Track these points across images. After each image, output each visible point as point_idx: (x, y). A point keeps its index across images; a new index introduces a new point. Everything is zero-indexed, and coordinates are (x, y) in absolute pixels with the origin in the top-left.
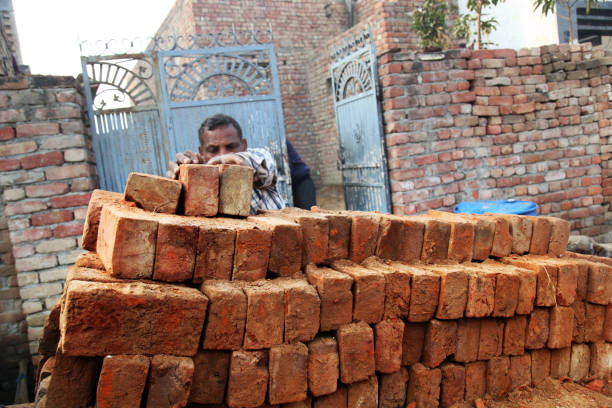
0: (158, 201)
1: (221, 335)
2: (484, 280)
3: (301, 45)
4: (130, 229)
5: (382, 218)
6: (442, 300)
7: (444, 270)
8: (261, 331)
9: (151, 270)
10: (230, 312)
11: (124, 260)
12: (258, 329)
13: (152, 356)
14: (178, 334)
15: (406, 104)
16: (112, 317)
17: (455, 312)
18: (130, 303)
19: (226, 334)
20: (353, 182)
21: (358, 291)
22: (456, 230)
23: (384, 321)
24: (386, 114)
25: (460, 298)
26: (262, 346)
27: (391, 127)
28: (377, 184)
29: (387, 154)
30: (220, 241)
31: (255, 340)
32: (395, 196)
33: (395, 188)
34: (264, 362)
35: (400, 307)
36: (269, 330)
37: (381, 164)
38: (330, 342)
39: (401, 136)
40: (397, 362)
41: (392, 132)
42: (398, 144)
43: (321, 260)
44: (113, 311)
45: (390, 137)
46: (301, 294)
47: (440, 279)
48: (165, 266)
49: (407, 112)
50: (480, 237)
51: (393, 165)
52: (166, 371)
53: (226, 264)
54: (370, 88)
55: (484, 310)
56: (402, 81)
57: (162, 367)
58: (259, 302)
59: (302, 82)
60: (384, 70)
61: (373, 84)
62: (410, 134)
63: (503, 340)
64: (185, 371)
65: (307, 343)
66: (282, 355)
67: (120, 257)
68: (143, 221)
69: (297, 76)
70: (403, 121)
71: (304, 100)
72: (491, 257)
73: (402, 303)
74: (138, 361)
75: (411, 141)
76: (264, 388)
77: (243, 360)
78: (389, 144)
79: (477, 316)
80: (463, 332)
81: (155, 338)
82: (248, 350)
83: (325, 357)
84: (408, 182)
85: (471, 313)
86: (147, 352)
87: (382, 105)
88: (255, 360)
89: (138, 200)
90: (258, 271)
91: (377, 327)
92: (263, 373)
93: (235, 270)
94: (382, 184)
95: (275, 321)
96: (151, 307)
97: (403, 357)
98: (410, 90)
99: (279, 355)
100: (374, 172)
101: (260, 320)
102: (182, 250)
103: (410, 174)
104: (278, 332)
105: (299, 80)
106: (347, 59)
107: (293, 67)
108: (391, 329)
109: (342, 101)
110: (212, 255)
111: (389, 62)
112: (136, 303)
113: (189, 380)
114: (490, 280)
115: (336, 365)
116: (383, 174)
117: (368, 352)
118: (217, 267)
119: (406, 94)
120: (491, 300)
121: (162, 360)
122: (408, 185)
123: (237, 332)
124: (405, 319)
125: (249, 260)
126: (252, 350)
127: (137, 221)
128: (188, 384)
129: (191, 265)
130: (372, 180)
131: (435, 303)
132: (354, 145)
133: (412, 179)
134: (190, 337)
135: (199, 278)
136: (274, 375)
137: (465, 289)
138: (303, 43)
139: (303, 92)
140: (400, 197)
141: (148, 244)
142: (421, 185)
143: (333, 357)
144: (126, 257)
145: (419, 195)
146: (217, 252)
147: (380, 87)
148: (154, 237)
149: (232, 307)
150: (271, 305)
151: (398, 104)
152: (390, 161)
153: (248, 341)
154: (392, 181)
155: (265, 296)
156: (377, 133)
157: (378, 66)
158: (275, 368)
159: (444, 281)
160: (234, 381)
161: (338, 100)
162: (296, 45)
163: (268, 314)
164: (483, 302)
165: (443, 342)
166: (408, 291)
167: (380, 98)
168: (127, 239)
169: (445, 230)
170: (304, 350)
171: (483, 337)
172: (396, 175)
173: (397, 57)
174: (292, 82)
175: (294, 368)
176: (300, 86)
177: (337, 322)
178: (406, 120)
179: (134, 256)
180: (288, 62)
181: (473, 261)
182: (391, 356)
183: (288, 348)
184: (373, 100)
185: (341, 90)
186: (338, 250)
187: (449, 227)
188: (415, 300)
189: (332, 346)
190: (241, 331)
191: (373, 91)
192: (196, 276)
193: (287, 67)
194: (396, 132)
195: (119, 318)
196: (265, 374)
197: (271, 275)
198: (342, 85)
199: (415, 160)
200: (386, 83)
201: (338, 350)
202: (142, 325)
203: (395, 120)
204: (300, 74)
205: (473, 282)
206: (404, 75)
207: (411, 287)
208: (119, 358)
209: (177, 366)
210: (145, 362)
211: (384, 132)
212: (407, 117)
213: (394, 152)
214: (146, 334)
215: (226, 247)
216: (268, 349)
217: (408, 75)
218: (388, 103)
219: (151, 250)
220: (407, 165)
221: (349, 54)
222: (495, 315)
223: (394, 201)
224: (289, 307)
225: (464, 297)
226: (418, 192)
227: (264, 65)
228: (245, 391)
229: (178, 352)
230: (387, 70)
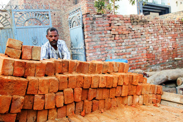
0: (14, 55)
1: (32, 91)
2: (103, 78)
3: (60, 9)
4: (7, 62)
5: (77, 61)
6: (92, 83)
7: (93, 75)
8: (43, 89)
9: (12, 73)
10: (34, 85)
11: (5, 70)
12: (42, 89)
13: (13, 95)
14: (20, 90)
15: (91, 30)
16: (2, 85)
17: (96, 86)
18: (7, 81)
19: (33, 90)
20: (75, 53)
21: (69, 80)
22: (98, 65)
23: (76, 88)
24: (85, 33)
25: (97, 82)
26: (43, 94)
27: (86, 37)
28: (82, 54)
29: (85, 45)
30: (32, 66)
31: (41, 92)
32: (87, 58)
33: (87, 55)
34: (44, 98)
35: (81, 84)
36: (45, 89)
37: (83, 48)
38: (62, 93)
39: (89, 40)
40: (80, 99)
41: (86, 38)
42: (88, 42)
43: (60, 72)
44: (2, 83)
45: (86, 40)
46: (54, 80)
47: (92, 77)
48: (16, 72)
49: (91, 32)
50: (104, 67)
51: (87, 48)
52: (16, 99)
53: (33, 72)
54: (80, 25)
55: (103, 86)
56: (90, 23)
57: (15, 98)
58: (42, 82)
59: (60, 21)
60: (84, 19)
61: (81, 23)
62: (92, 39)
63: (109, 94)
64: (22, 100)
65: (55, 93)
66: (48, 96)
67: (4, 69)
69: (58, 19)
70: (90, 35)
71: (61, 27)
72: (107, 73)
73: (81, 83)
74: (9, 96)
75: (92, 41)
76: (43, 105)
77: (38, 97)
78: (85, 42)
79: (102, 87)
80: (98, 91)
81: (14, 90)
82: (39, 95)
83: (60, 97)
84: (91, 53)
85: (100, 87)
86: (11, 94)
87: (83, 30)
88: (41, 97)
89: (9, 55)
90: (42, 74)
91: (74, 89)
92: (43, 100)
93: (36, 74)
94: (83, 54)
95: (47, 87)
96: (13, 82)
97: (82, 98)
98: (92, 26)
99: (47, 96)
100: (81, 50)
101: (42, 87)
102: (21, 68)
103: (91, 51)
104: (47, 90)
105: (59, 20)
106: (73, 15)
107: (57, 16)
108: (78, 90)
109: (72, 28)
110: (30, 70)
111: (86, 17)
112: (8, 81)
113: (23, 102)
114: (105, 78)
115: (63, 99)
116: (84, 51)
117: (72, 96)
118: (31, 73)
119: (91, 27)
120: (105, 83)
121: (15, 97)
122: (91, 54)
123: (36, 90)
124: (82, 88)
125: (40, 71)
126: (40, 95)
127: (9, 60)
128: (22, 103)
129: (23, 72)
130: (80, 53)
131: (90, 83)
132: (76, 42)
133: (92, 52)
134: (23, 90)
135: (26, 76)
136: (46, 101)
137: (98, 80)
138: (61, 8)
139: (60, 24)
140: (89, 58)
141: (12, 66)
142: (95, 54)
143: (62, 97)
144: (5, 69)
146: (31, 69)
147: (83, 24)
148: (14, 64)
149: (35, 83)
150: (45, 83)
151: (88, 30)
152: (86, 47)
153: (39, 92)
154: (86, 53)
155: (44, 80)
156: (82, 38)
157: (82, 18)
158: (46, 99)
159: (93, 78)
160: (35, 102)
161: (70, 28)
162: (58, 9)
163: (45, 85)
164: (103, 83)
165: (93, 94)
166: (83, 80)
167: (83, 28)
168: (6, 65)
169: (95, 65)
170: (54, 95)
171: (104, 93)
172: (87, 51)
173: (88, 15)
174: (57, 21)
175: (52, 99)
176: (59, 22)
177: (63, 88)
178: (91, 35)
179: (7, 69)
180: (55, 14)
181: (102, 73)
182: (78, 97)
183: (50, 94)
184: (81, 28)
185: (71, 25)
186: (65, 69)
187: (96, 64)
188: (85, 83)
189: (62, 94)
190: (37, 89)
191: (81, 26)
192: (25, 75)
193: (55, 16)
194: (88, 38)
195: (3, 85)
196: (44, 101)
197: (46, 76)
198: (72, 23)
199: (93, 47)
200: (85, 23)
201: (64, 95)
202: (10, 87)
203: (88, 35)
204: (59, 18)
205: (100, 78)
206: (90, 21)
207: (84, 79)
208: (4, 96)
209: (19, 98)
210: (11, 97)
211: (84, 38)
212: (91, 34)
213: (87, 44)
214: (11, 90)
215: (33, 67)
216: (45, 94)
217: (92, 21)
218: (85, 29)
219: (13, 68)
220: (91, 48)
221: (74, 14)
222: (106, 87)
223: (87, 59)
224: (50, 83)
225: (98, 82)
226: (94, 56)
227: (48, 15)
228: (38, 105)
229: (20, 94)
230: (85, 19)
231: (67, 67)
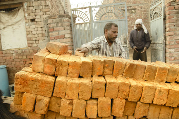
0: (54, 51)
1: (58, 93)
2: (163, 91)
3: (147, 2)
6: (142, 95)
7: (146, 84)
8: (70, 94)
10: (61, 87)
12: (69, 93)
13: (37, 95)
14: (45, 90)
15: (175, 21)
16: (26, 82)
17: (148, 101)
18: (30, 79)
19: (60, 93)
20: (154, 48)
21: (107, 87)
22: (159, 70)
23: (117, 99)
24: (166, 25)
25: (150, 96)
26: (71, 99)
27: (167, 30)
28: (161, 49)
29: (165, 39)
30: (63, 64)
31: (68, 96)
32: (167, 54)
33: (167, 51)
34: (71, 103)
35: (124, 95)
36: (73, 94)
37: (162, 43)
38: (95, 102)
39: (171, 33)
40: (121, 114)
41: (168, 31)
42: (169, 36)
43: (100, 74)
44: (26, 81)
45: (167, 33)
46: (85, 85)
47: (143, 87)
48: (47, 70)
49: (175, 24)
51: (167, 43)
53: (65, 71)
54: (161, 16)
55: (161, 102)
56: (174, 13)
57: (39, 99)
58: (70, 85)
59: (147, 14)
60: (167, 9)
61: (162, 14)
62: (175, 32)
63: (172, 115)
64: (45, 101)
65: (86, 101)
66: (76, 103)
67: (34, 66)
68: (40, 56)
69: (145, 13)
70: (173, 27)
71: (147, 20)
73: (125, 94)
74: (32, 96)
75: (175, 35)
76: (71, 111)
77: (64, 102)
78: (166, 35)
79: (157, 104)
80: (152, 108)
81: (38, 90)
82: (66, 99)
83: (92, 106)
84: (172, 49)
85: (154, 103)
86: (36, 94)
87: (165, 22)
88: (68, 102)
89: (49, 50)
90: (76, 75)
91: (114, 100)
92: (70, 107)
93: (68, 74)
94: (162, 49)
95: (76, 92)
96: (37, 81)
97: (124, 112)
98: (177, 16)
99: (75, 103)
100: (160, 45)
101: (71, 91)
102: (51, 66)
103: (173, 47)
104: (76, 95)
105: (146, 14)
106: (155, 6)
107: (144, 10)
108: (119, 103)
109: (152, 21)
110: (61, 68)
111: (169, 6)
112: (32, 80)
113: (46, 104)
114: (165, 91)
115: (97, 110)
116: (163, 46)
117: (108, 108)
118: (62, 72)
119: (175, 17)
120: (165, 99)
121: (39, 97)
122: (172, 50)
123: (63, 93)
124: (127, 100)
125: (73, 71)
126: (67, 99)
128: (46, 105)
129: (54, 70)
130: (159, 48)
131: (140, 96)
132: (155, 36)
133: (174, 48)
134: (48, 92)
135: (57, 75)
136: (74, 108)
137: (153, 93)
138: (148, 1)
139: (146, 18)
140: (168, 54)
141: (42, 63)
142: (177, 50)
143: (95, 107)
144: (35, 66)
145: (176, 54)
146: (62, 68)
147: (165, 15)
148: (44, 61)
149: (62, 85)
150: (74, 87)
151: (171, 21)
152: (166, 42)
153: (66, 96)
154: (167, 49)
156: (162, 31)
157: (165, 7)
158: (74, 106)
159: (144, 89)
160: (61, 107)
161: (151, 20)
162: (146, 2)
163: (73, 89)
164: (161, 99)
165: (142, 111)
166: (128, 90)
167: (165, 19)
168: (36, 61)
169: (155, 69)
171: (161, 112)
172: (168, 46)
173: (173, 4)
174: (143, 15)
175: (81, 107)
176: (146, 16)
177: (98, 96)
178: (174, 27)
179: (38, 66)
180: (142, 8)
181: (166, 82)
182: (119, 111)
183: (79, 101)
184: (162, 20)
185: (152, 17)
186: (107, 71)
188: (130, 94)
189: (95, 103)
190: (65, 93)
191: (162, 17)
192: (56, 74)
193: (142, 10)
194: (169, 31)
195: (28, 83)
196: (71, 107)
197: (80, 77)
198: (153, 15)
199: (176, 41)
200: (167, 14)
201: (97, 105)
202: (34, 86)
203: (169, 27)
204: (146, 12)
205: (157, 91)
206: (175, 11)
207: (130, 88)
208: (28, 94)
209: (43, 99)
210: (34, 96)
211: (165, 31)
212: (174, 26)
213: (168, 38)
214: (36, 89)
215: (65, 66)
216: (73, 100)
217: (177, 10)
218: (167, 21)
219: (43, 65)
220: (173, 43)
221: (155, 4)
222: (166, 105)
223: (166, 55)
224: (80, 88)
225: (153, 96)
226: (176, 53)
227: (134, 9)
228: (64, 111)
229: (45, 95)
230: (168, 9)
231: (111, 68)
